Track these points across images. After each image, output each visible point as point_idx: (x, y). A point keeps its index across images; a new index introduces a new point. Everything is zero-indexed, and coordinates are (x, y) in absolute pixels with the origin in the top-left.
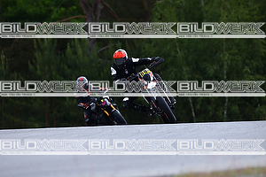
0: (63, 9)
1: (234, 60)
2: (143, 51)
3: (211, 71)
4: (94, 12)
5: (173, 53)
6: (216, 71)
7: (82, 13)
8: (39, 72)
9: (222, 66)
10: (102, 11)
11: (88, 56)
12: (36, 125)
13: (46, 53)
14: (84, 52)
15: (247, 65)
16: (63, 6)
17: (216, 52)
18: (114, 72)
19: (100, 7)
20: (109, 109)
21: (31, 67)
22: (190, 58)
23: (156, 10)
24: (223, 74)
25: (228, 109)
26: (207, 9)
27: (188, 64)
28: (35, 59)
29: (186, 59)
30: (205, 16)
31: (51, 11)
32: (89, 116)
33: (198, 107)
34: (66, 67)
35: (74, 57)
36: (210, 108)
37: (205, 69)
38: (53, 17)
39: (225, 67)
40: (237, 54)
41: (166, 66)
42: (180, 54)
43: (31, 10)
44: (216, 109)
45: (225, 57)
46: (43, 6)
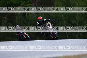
0: (25, 2)
1: (81, 19)
2: (51, 16)
3: (73, 22)
4: (35, 3)
5: (61, 16)
6: (75, 22)
7: (31, 3)
8: (17, 23)
9: (77, 21)
10: (38, 3)
11: (33, 17)
12: (16, 40)
13: (19, 16)
14: (32, 16)
15: (85, 20)
16: (25, 1)
17: (75, 16)
18: (38, 24)
19: (37, 1)
20: (26, 36)
21: (14, 21)
22: (66, 18)
23: (55, 2)
24: (77, 23)
25: (79, 35)
26: (72, 2)
27: (66, 20)
28: (16, 18)
29: (65, 18)
30: (71, 4)
31: (21, 3)
32: (19, 38)
33: (69, 34)
34: (26, 21)
35: (28, 18)
36: (73, 34)
37: (71, 21)
38: (21, 4)
39: (78, 21)
40: (82, 17)
41: (58, 21)
42: (63, 17)
43: (14, 2)
44: (75, 35)
45: (78, 18)
46: (18, 1)
